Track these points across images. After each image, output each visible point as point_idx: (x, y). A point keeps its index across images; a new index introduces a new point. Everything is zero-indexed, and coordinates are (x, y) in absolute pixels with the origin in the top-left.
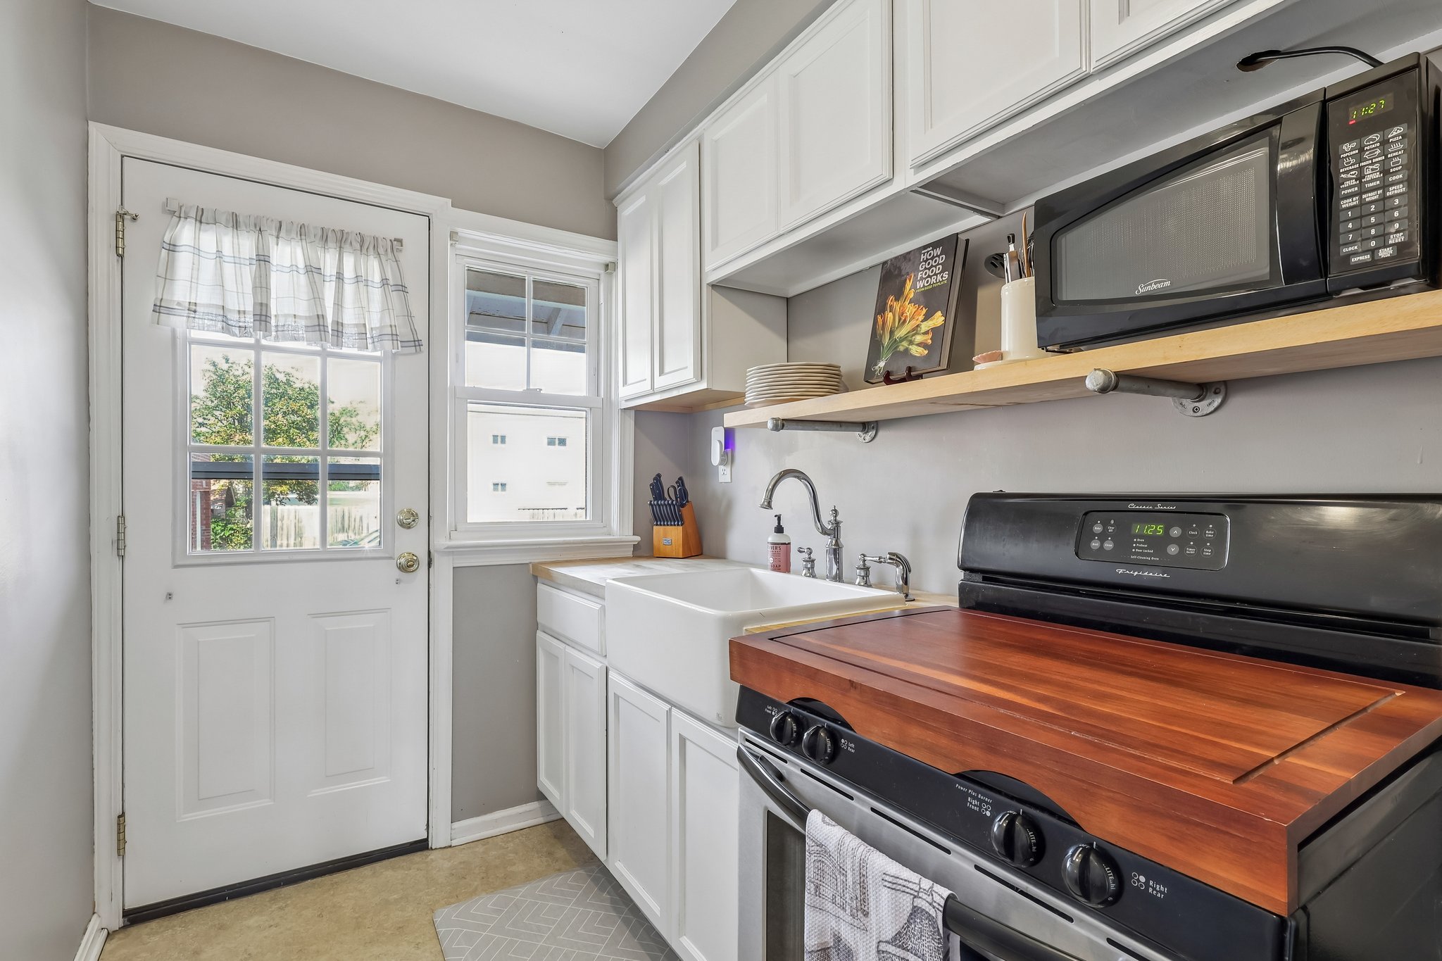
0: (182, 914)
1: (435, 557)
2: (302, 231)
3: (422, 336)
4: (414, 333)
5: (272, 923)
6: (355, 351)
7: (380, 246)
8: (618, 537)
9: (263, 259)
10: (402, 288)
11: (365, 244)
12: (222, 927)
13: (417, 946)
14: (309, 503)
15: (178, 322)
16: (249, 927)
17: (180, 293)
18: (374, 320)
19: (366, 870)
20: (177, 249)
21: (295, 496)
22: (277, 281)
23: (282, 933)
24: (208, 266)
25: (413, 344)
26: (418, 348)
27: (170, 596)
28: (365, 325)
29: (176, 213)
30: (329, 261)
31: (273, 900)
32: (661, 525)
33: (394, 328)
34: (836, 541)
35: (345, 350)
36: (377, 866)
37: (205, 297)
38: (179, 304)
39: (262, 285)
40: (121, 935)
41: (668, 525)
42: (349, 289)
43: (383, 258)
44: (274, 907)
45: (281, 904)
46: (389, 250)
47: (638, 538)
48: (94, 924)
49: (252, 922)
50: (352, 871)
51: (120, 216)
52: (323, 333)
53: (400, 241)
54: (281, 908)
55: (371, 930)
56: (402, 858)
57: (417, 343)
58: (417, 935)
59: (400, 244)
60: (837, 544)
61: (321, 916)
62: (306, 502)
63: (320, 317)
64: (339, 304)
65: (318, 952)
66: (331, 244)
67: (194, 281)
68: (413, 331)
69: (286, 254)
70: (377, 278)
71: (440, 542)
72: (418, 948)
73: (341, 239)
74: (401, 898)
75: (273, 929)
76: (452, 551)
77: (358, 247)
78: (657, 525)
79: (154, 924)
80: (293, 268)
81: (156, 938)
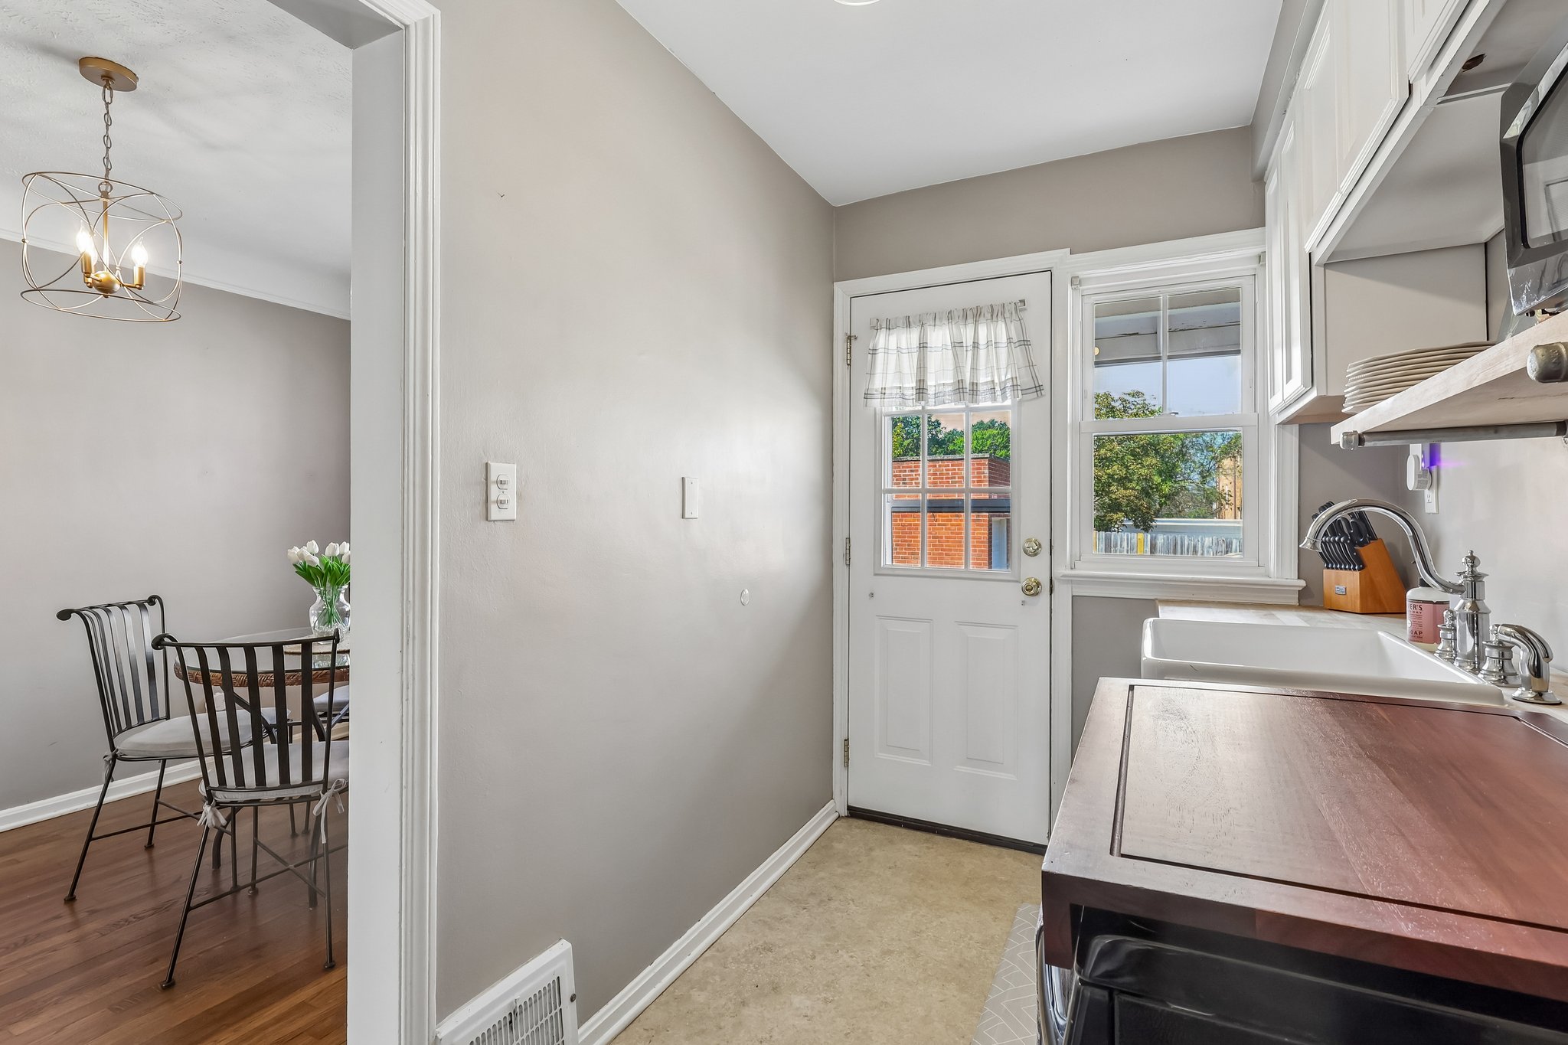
0: (876, 823)
1: (1056, 584)
2: (950, 316)
3: (1044, 381)
4: (1035, 379)
5: (917, 854)
6: (989, 404)
7: (1007, 311)
8: (1276, 580)
9: (923, 346)
10: (1025, 343)
11: (996, 312)
12: (891, 842)
13: (995, 919)
14: (1146, 530)
15: (876, 403)
16: (904, 849)
17: (878, 383)
18: (1004, 375)
19: (995, 850)
20: (877, 352)
21: (1131, 523)
22: (934, 361)
23: (920, 863)
24: (893, 358)
25: (1034, 390)
26: (1039, 392)
27: (872, 595)
28: (993, 381)
29: (876, 328)
30: (967, 334)
31: (927, 841)
32: (1332, 568)
33: (1015, 380)
34: (1474, 603)
35: (981, 405)
36: (1005, 851)
37: (891, 382)
38: (876, 390)
39: (922, 367)
40: (844, 820)
41: (1341, 569)
42: (982, 352)
43: (1008, 320)
44: (925, 845)
45: (930, 845)
46: (1014, 312)
47: (1303, 583)
48: (830, 805)
49: (908, 847)
50: (984, 846)
51: (849, 338)
52: (962, 394)
53: (1023, 302)
54: (928, 848)
55: (972, 891)
56: (1026, 854)
57: (1038, 388)
58: (1000, 911)
59: (1023, 304)
60: (1475, 606)
61: (948, 865)
62: (1143, 529)
63: (960, 382)
64: (974, 369)
65: (932, 886)
66: (970, 320)
67: (885, 373)
68: (1034, 378)
69: (939, 336)
70: (1004, 339)
71: (1060, 571)
72: (995, 921)
73: (974, 315)
74: (1006, 881)
75: (916, 858)
76: (1070, 580)
77: (990, 317)
78: (1328, 568)
79: (861, 822)
80: (944, 346)
81: (858, 831)
